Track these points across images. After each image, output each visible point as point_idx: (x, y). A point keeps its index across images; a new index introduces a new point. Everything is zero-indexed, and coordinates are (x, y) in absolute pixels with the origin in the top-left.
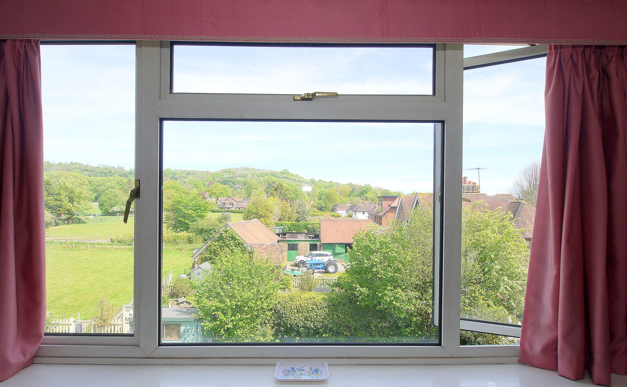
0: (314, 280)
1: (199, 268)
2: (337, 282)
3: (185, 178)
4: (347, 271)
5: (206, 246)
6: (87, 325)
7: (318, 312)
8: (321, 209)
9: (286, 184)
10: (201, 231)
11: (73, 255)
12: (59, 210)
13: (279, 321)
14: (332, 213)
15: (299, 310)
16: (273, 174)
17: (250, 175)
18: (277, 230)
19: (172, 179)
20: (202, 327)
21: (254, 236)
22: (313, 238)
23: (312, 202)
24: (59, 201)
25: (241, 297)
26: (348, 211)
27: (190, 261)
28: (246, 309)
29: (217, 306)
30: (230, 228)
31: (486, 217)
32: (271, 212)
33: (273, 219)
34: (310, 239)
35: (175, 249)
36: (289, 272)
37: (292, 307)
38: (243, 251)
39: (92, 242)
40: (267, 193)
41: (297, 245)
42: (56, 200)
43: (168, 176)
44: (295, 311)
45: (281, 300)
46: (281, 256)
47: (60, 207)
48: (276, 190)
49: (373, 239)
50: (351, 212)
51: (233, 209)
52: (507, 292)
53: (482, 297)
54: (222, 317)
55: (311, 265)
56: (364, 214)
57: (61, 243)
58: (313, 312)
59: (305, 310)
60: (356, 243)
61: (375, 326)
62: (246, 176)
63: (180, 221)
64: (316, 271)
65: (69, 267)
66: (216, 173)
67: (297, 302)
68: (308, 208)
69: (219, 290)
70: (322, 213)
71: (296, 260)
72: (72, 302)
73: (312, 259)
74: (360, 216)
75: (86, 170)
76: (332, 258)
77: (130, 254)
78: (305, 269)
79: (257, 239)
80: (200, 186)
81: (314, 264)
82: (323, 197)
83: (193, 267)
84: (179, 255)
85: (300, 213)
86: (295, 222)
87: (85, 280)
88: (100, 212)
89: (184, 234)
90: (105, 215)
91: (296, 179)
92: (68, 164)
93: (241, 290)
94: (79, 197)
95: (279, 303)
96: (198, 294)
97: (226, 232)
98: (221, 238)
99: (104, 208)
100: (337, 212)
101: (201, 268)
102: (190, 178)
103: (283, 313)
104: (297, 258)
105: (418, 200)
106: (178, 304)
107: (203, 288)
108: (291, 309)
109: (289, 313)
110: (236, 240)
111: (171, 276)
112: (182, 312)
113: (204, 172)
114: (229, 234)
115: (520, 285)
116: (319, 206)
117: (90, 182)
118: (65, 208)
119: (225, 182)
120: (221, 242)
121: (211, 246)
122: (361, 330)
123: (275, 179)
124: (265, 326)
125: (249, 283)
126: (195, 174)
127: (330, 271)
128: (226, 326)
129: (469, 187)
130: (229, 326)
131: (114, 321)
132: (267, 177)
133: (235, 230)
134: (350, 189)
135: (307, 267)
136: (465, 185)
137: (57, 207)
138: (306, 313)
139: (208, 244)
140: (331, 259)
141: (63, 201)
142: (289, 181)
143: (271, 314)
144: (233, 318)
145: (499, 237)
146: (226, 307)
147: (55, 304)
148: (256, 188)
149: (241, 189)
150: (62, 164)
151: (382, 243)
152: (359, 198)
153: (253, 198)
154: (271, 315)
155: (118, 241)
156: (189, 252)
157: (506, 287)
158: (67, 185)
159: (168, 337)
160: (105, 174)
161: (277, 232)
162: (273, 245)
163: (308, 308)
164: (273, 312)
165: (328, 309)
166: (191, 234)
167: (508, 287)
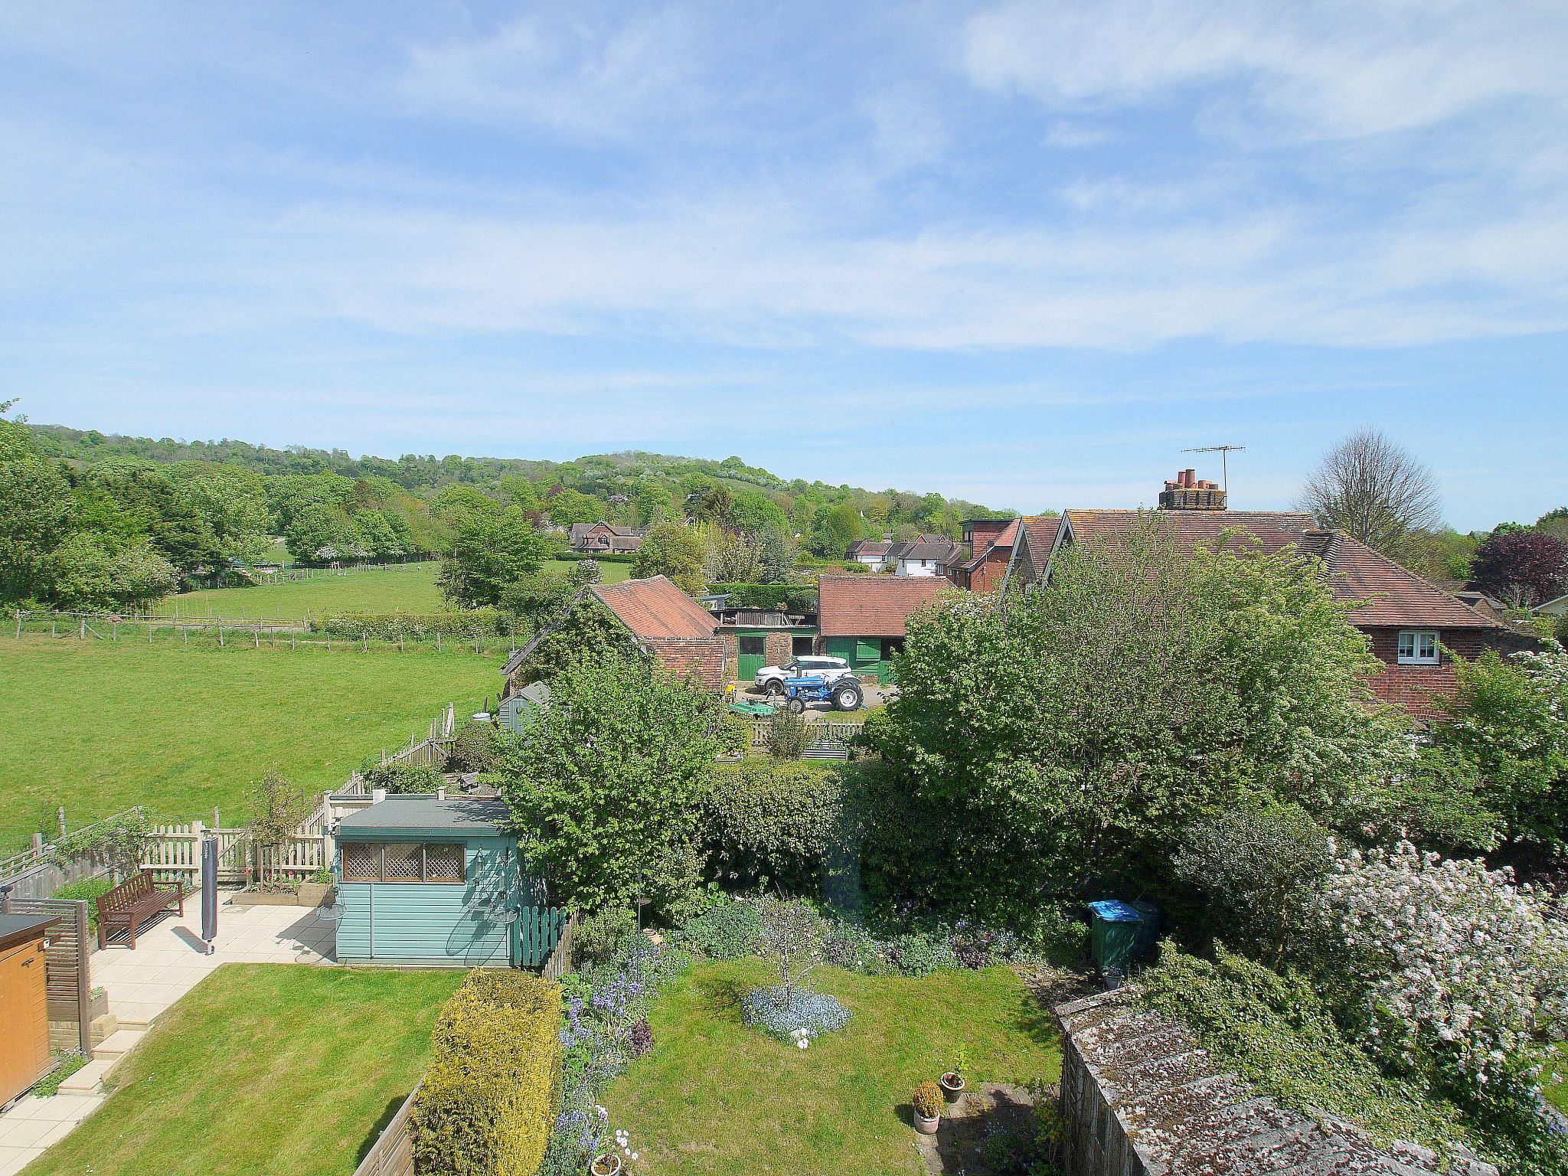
0: (806, 728)
1: (519, 696)
2: (863, 733)
3: (493, 477)
4: (889, 710)
5: (536, 643)
6: (236, 840)
7: (816, 813)
8: (820, 552)
9: (735, 491)
10: (528, 606)
11: (220, 662)
12: (191, 555)
13: (716, 836)
14: (848, 563)
15: (769, 807)
16: (705, 468)
17: (647, 471)
18: (713, 602)
19: (462, 480)
20: (521, 853)
21: (656, 617)
22: (801, 623)
23: (798, 535)
24: (190, 532)
25: (619, 776)
26: (886, 557)
27: (499, 679)
28: (632, 806)
29: (557, 799)
30: (596, 597)
31: (1252, 570)
32: (699, 560)
33: (703, 578)
34: (792, 626)
35: (466, 648)
36: (743, 706)
37: (749, 800)
38: (628, 655)
39: (266, 630)
40: (689, 514)
41: (761, 640)
42: (184, 529)
43: (453, 474)
44: (759, 810)
45: (721, 782)
46: (723, 668)
47: (195, 546)
48: (710, 506)
49: (955, 626)
50: (892, 560)
51: (609, 552)
52: (1309, 768)
53: (1247, 780)
54: (571, 828)
55: (797, 691)
56: (924, 564)
57: (193, 634)
58: (805, 814)
59: (784, 809)
60: (913, 638)
61: (961, 851)
62: (638, 473)
63: (475, 581)
64: (808, 705)
65: (208, 692)
66: (568, 467)
67: (763, 788)
68: (788, 548)
69: (563, 757)
70: (822, 562)
71: (760, 677)
72: (207, 780)
73: (799, 676)
74: (915, 569)
75: (259, 460)
76: (847, 672)
77: (356, 660)
78: (781, 701)
79: (663, 625)
80: (528, 498)
81: (804, 688)
82: (824, 522)
83: (507, 694)
84: (475, 663)
85: (770, 562)
86: (757, 584)
87: (244, 724)
88: (291, 560)
89: (488, 612)
90: (301, 567)
91: (759, 481)
92: (216, 444)
93: (620, 758)
94: (237, 523)
95: (718, 789)
96: (509, 766)
97: (585, 607)
98: (573, 623)
99: (299, 551)
100: (859, 560)
101: (524, 698)
102: (507, 477)
103: (728, 815)
104: (761, 671)
105: (1070, 528)
106: (462, 789)
107: (521, 753)
108: (747, 804)
109: (742, 816)
110: (610, 627)
111: (451, 715)
112: (470, 812)
113: (539, 464)
114: (594, 613)
115: (1345, 750)
116: (817, 547)
117: (267, 488)
118: (204, 550)
119: (587, 489)
120: (574, 632)
121: (548, 641)
122: (926, 860)
123: (708, 480)
124: (682, 848)
125: (640, 740)
126: (517, 468)
127: (844, 705)
128: (581, 850)
129: (1198, 494)
130: (590, 850)
131: (303, 832)
132: (689, 475)
133: (608, 604)
134: (890, 504)
135: (786, 695)
136: (1188, 489)
137: (186, 545)
138: (785, 817)
139: (542, 639)
140: (847, 676)
141: (199, 533)
142: (744, 486)
143: (696, 818)
144: (600, 830)
145: (1291, 622)
146: (581, 802)
147: (167, 784)
148: (663, 503)
149: (627, 504)
150: (203, 444)
151: (980, 639)
152: (911, 526)
153: (655, 526)
154: (695, 821)
155: (329, 630)
156: (500, 657)
157: (1308, 755)
158: (209, 493)
159: (434, 876)
160: (304, 467)
161: (713, 608)
162: (700, 643)
163: (792, 803)
164: (702, 812)
165: (842, 805)
166: (503, 613)
167: (1312, 755)
